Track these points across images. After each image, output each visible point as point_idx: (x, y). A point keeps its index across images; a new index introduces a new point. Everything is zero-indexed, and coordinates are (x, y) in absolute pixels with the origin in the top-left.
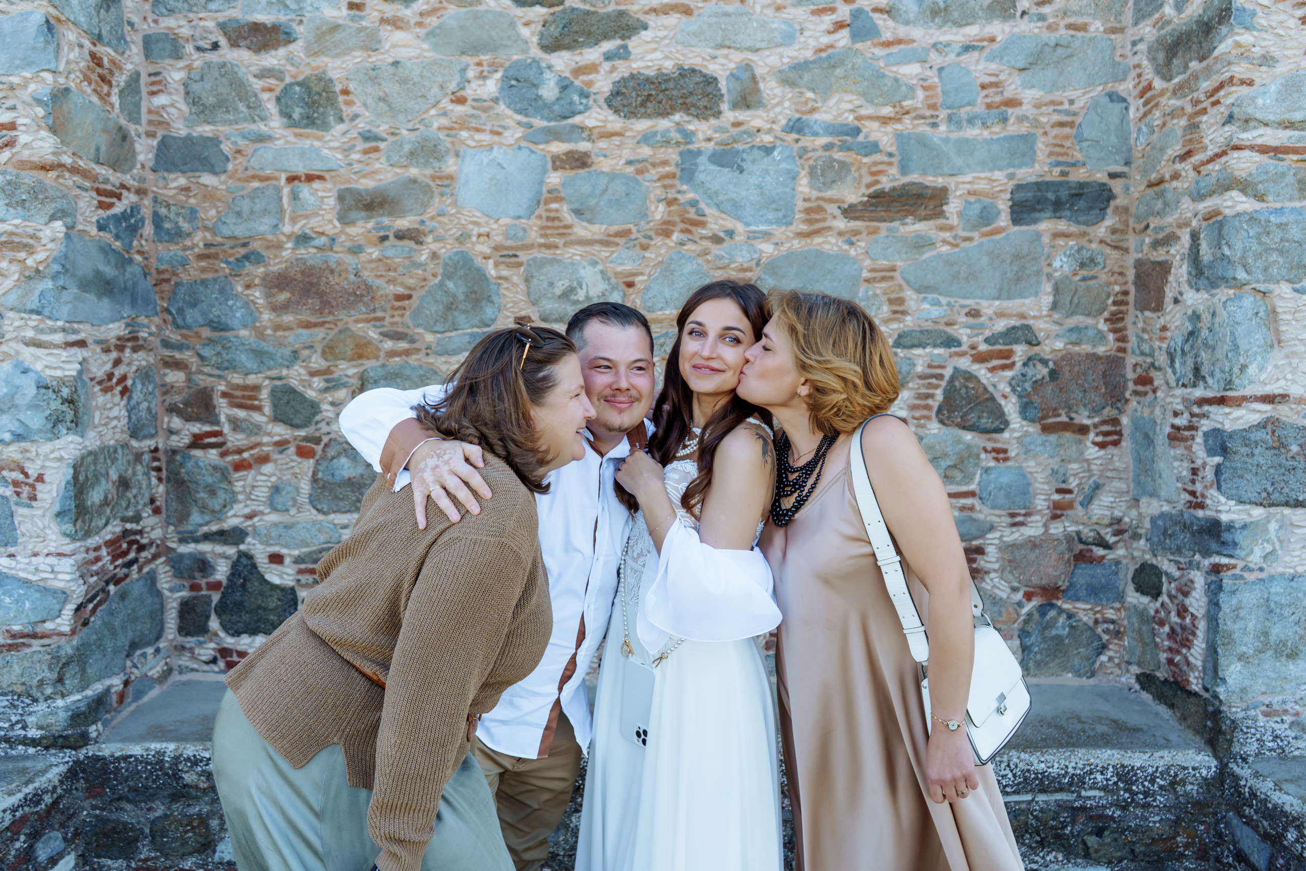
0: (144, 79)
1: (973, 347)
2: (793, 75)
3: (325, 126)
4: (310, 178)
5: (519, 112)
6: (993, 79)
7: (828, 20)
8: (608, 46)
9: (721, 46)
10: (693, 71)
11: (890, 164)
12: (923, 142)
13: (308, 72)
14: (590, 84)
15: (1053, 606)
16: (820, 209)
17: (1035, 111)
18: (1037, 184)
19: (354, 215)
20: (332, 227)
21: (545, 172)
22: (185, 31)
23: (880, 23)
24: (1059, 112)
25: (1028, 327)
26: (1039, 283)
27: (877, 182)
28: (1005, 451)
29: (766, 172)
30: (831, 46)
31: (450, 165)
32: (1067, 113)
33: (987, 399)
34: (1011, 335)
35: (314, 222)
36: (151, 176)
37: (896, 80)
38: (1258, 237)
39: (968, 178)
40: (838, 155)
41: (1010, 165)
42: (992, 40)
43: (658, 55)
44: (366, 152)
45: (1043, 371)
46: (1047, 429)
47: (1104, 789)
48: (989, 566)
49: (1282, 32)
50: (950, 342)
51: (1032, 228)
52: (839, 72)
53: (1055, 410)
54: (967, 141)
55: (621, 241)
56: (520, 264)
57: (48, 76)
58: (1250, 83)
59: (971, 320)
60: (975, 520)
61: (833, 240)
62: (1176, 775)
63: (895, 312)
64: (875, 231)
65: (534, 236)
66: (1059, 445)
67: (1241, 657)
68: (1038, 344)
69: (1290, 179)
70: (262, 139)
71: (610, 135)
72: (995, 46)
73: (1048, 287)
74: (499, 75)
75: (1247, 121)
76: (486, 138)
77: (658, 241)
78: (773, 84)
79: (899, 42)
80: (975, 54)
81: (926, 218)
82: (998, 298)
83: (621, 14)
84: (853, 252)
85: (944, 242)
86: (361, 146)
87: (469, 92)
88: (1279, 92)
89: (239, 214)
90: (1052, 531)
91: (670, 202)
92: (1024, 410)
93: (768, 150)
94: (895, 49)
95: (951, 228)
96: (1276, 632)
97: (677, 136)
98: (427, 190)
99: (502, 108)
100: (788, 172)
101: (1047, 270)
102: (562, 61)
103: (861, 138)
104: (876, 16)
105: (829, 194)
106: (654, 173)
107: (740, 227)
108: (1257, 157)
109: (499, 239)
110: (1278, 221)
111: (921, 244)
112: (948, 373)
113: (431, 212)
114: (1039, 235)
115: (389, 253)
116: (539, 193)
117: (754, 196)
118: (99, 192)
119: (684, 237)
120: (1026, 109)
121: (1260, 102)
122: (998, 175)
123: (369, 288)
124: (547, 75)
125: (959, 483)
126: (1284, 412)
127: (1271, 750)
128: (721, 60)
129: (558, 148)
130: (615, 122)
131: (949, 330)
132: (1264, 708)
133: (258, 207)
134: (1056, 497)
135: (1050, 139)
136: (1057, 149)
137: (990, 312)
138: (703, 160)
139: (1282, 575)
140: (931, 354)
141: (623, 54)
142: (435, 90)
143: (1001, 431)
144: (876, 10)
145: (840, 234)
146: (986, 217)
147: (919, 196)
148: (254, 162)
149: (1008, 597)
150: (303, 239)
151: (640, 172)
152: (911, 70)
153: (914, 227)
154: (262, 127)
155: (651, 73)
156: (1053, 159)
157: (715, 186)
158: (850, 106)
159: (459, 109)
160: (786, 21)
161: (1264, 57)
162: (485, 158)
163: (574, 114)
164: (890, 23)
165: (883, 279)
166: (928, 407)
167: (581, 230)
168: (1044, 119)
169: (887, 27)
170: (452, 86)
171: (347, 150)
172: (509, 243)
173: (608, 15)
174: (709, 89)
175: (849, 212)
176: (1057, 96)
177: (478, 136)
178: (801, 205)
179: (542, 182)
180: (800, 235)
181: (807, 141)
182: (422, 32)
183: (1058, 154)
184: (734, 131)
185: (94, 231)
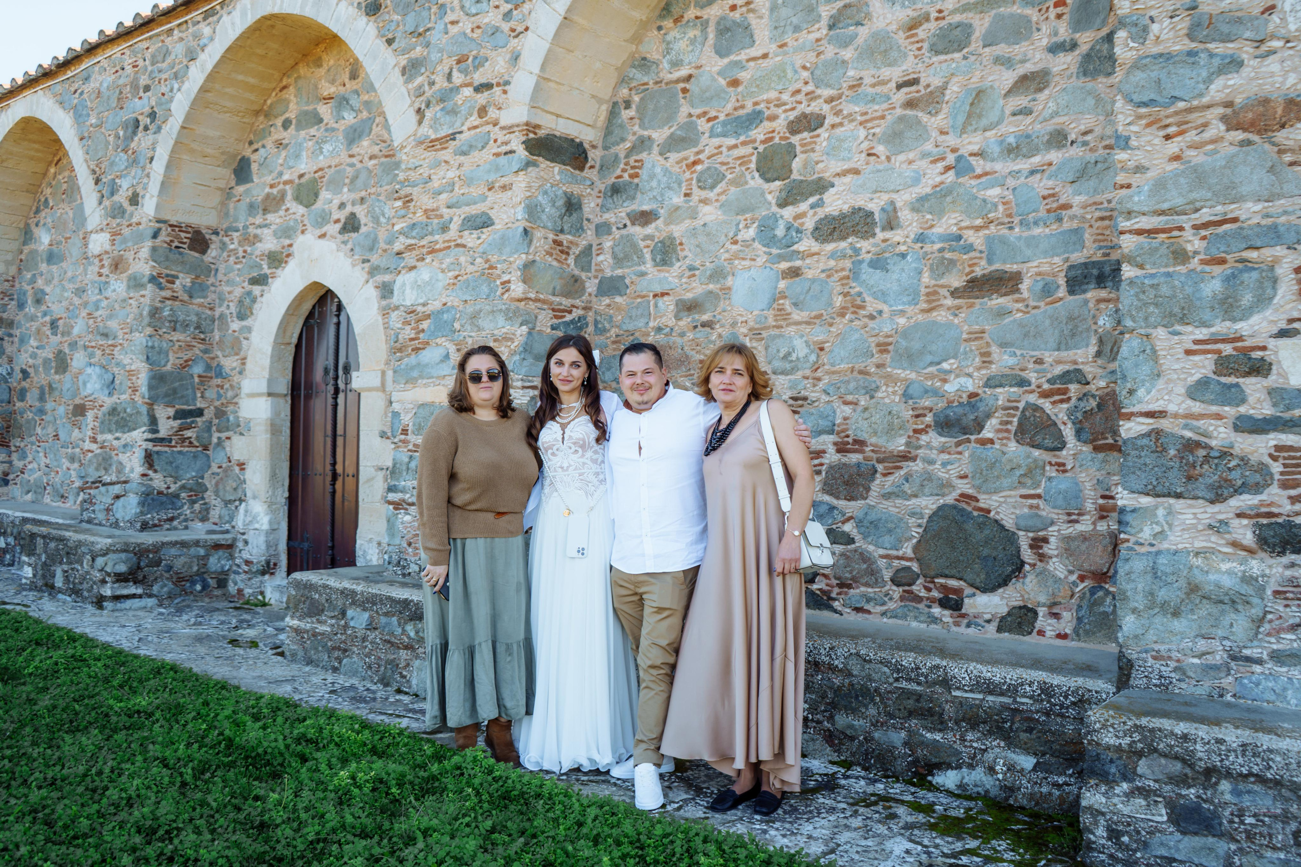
0: (594, 248)
1: (1039, 387)
2: (917, 205)
3: (671, 265)
4: (663, 294)
5: (764, 246)
6: (1051, 192)
7: (940, 166)
8: (812, 200)
9: (876, 192)
10: (860, 209)
11: (981, 258)
12: (1003, 241)
13: (665, 234)
14: (802, 224)
15: (1101, 588)
16: (935, 293)
17: (1082, 211)
18: (1085, 264)
19: (682, 314)
20: (671, 322)
21: (778, 281)
22: (613, 220)
23: (974, 163)
24: (1100, 209)
25: (1078, 371)
26: (1088, 337)
27: (973, 272)
28: (1064, 465)
29: (903, 270)
30: (942, 183)
31: (729, 281)
32: (1106, 210)
33: (1050, 425)
34: (1066, 377)
35: (664, 320)
36: (594, 299)
37: (984, 201)
38: (1137, 295)
39: (1035, 264)
40: (948, 255)
41: (1065, 252)
42: (1050, 164)
43: (840, 202)
44: (689, 277)
45: (1093, 403)
46: (1097, 449)
47: (1031, 697)
48: (1051, 552)
49: (1149, 148)
50: (1022, 383)
51: (1083, 296)
52: (949, 199)
53: (1102, 434)
54: (1034, 237)
55: (817, 321)
56: (762, 339)
57: (524, 256)
58: (1129, 186)
59: (1037, 367)
60: (1040, 516)
61: (943, 313)
62: (1083, 695)
63: (984, 362)
64: (971, 306)
65: (771, 321)
66: (1104, 461)
67: (1134, 611)
68: (1088, 383)
69: (1163, 250)
70: (643, 274)
71: (814, 254)
72: (1053, 168)
73: (1094, 340)
74: (755, 225)
75: (1129, 213)
76: (747, 263)
77: (838, 320)
78: (907, 212)
79: (986, 174)
80: (1038, 176)
81: (1005, 295)
82: (1058, 349)
83: (820, 179)
84: (956, 321)
85: (1018, 310)
86: (688, 273)
87: (739, 237)
88: (1150, 190)
89: (631, 317)
90: (1098, 528)
91: (846, 295)
92: (1078, 433)
93: (903, 256)
94: (983, 179)
95: (1024, 300)
96: (1162, 594)
97: (850, 252)
98: (717, 297)
99: (756, 244)
100: (916, 269)
101: (1094, 327)
102: (788, 212)
103: (962, 242)
104: (971, 159)
105: (942, 282)
106: (836, 276)
107: (885, 308)
108: (1135, 238)
109: (751, 324)
110: (1151, 282)
111: (1002, 313)
112: (1021, 405)
113: (719, 310)
114: (1086, 302)
115: (698, 336)
116: (774, 294)
117: (895, 287)
118: (553, 310)
119: (853, 316)
120: (1075, 210)
121: (1136, 199)
122: (1056, 260)
123: (687, 356)
124: (781, 222)
125: (1029, 488)
126: (1164, 424)
127: (1155, 685)
128: (876, 201)
129: (784, 265)
130: (815, 246)
131: (1022, 374)
132: (1154, 653)
133: (639, 313)
134: (1101, 501)
135: (1094, 230)
136: (1100, 237)
137: (1050, 360)
138: (864, 266)
139: (1168, 550)
140: (1008, 392)
141: (819, 204)
142: (723, 238)
143: (1061, 449)
144: (971, 155)
145: (949, 309)
146: (1047, 291)
147: (1001, 279)
148: (638, 288)
149: (1066, 577)
150: (659, 329)
151: (829, 276)
152: (994, 193)
153: (998, 301)
154: (643, 268)
155: (836, 213)
156: (1096, 245)
157: (872, 282)
158: (955, 221)
159: (734, 247)
160: (914, 171)
161: (1137, 167)
162: (746, 275)
163: (793, 244)
164: (981, 162)
165: (976, 339)
166: (1008, 431)
167: (796, 316)
168: (1089, 217)
169: (979, 165)
170: (731, 234)
171: (681, 277)
172: (757, 326)
173: (813, 181)
174: (868, 220)
175: (955, 293)
176: (1098, 198)
177: (744, 263)
178: (923, 291)
179: (776, 288)
180: (923, 311)
181: (928, 248)
182: (718, 204)
183: (1100, 241)
184: (883, 245)
185: (549, 330)
